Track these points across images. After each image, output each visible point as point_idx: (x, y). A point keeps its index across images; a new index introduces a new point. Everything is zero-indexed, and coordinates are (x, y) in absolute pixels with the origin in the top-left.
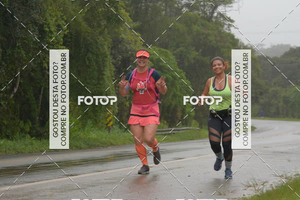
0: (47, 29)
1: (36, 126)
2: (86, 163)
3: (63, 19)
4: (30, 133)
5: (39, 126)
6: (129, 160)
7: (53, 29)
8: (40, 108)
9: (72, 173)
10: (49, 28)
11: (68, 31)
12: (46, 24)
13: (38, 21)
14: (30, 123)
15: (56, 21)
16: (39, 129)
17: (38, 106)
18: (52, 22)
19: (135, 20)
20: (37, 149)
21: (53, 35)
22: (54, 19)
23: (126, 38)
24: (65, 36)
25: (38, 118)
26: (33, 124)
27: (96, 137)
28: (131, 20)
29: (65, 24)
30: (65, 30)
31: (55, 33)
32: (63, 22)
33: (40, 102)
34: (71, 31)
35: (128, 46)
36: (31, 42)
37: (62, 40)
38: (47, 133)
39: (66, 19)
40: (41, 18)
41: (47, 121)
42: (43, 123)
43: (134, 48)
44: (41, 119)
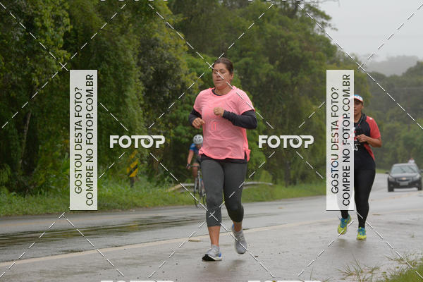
0: (39, 24)
1: (17, 174)
2: (96, 232)
3: (64, 8)
4: (7, 185)
5: (23, 175)
6: (162, 230)
7: (48, 23)
8: (24, 147)
9: (74, 248)
10: (42, 21)
11: (72, 27)
12: (37, 15)
13: (23, 11)
14: (9, 169)
15: (54, 10)
16: (22, 179)
17: (21, 145)
18: (47, 12)
19: (176, 12)
20: (18, 210)
21: (47, 34)
22: (50, 8)
23: (161, 40)
24: (67, 35)
25: (21, 162)
26: (13, 170)
27: (111, 193)
28: (169, 12)
29: (67, 15)
30: (67, 25)
31: (50, 30)
32: (65, 12)
33: (25, 137)
34: (76, 28)
35: (165, 52)
36: (14, 43)
37: (62, 40)
38: (35, 186)
39: (67, 8)
40: (30, 6)
41: (36, 166)
42: (29, 170)
43: (174, 55)
44: (26, 163)
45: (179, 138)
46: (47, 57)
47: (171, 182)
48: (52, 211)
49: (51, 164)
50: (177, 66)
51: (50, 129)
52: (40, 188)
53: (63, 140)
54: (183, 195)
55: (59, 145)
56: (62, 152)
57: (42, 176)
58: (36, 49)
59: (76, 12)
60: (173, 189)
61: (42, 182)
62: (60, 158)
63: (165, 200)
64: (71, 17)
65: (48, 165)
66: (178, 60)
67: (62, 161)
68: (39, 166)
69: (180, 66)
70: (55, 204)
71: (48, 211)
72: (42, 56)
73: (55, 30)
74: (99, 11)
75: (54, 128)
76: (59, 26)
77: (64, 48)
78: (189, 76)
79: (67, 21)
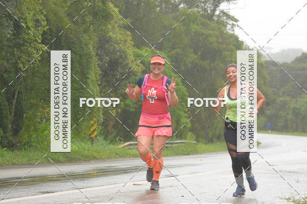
1: (7, 135)
3: (42, 13)
5: (12, 136)
6: (114, 177)
7: (30, 24)
8: (13, 114)
9: (49, 190)
10: (26, 23)
11: (48, 27)
12: (22, 18)
15: (34, 15)
16: (11, 138)
17: (11, 112)
18: (29, 16)
20: (8, 161)
22: (32, 13)
23: (114, 37)
24: (44, 33)
25: (11, 126)
26: (5, 132)
28: (120, 16)
29: (45, 19)
30: (45, 27)
31: (32, 29)
32: (43, 16)
33: (14, 108)
34: (51, 28)
36: (5, 39)
37: (40, 37)
38: (20, 143)
39: (45, 13)
40: (17, 12)
41: (21, 129)
42: (16, 132)
43: (123, 48)
44: (14, 127)
45: (128, 108)
46: (29, 49)
47: (121, 141)
48: (34, 162)
49: (33, 128)
50: (126, 56)
51: (32, 101)
52: (25, 144)
53: (41, 109)
54: (130, 151)
55: (39, 114)
56: (41, 118)
57: (26, 136)
58: (22, 42)
59: (51, 16)
60: (122, 146)
61: (26, 140)
62: (39, 123)
63: (117, 154)
64: (47, 20)
65: (30, 128)
67: (41, 125)
68: (23, 129)
69: (128, 56)
70: (36, 157)
71: (30, 162)
72: (26, 47)
73: (36, 30)
75: (35, 101)
76: (39, 26)
77: (43, 42)
78: (134, 63)
79: (44, 23)
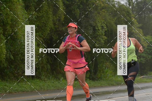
0: (97, 28)
1: (92, 74)
2: (116, 92)
3: (104, 23)
4: (89, 78)
5: (93, 75)
6: (138, 91)
7: (100, 28)
8: (94, 66)
9: (110, 97)
10: (98, 28)
11: (107, 29)
12: (96, 26)
13: (92, 25)
14: (89, 73)
15: (101, 24)
16: (93, 76)
17: (93, 65)
18: (99, 25)
19: (139, 23)
20: (92, 85)
21: (99, 31)
22: (100, 23)
23: (135, 32)
24: (106, 32)
25: (93, 71)
26: (91, 73)
27: (121, 80)
28: (137, 23)
29: (105, 26)
30: (106, 29)
31: (100, 30)
32: (105, 25)
33: (94, 63)
34: (108, 29)
35: (136, 36)
36: (90, 35)
37: (104, 33)
38: (97, 78)
39: (106, 23)
40: (94, 23)
41: (97, 72)
42: (95, 73)
43: (139, 37)
44: (94, 71)
45: (142, 62)
46: (100, 38)
47: (139, 76)
48: (103, 85)
49: (102, 71)
50: (140, 40)
51: (101, 60)
52: (99, 79)
53: (105, 63)
54: (143, 80)
55: (104, 65)
56: (105, 67)
57: (99, 75)
58: (96, 36)
59: (108, 25)
60: (140, 78)
61: (99, 77)
62: (105, 69)
63: (138, 81)
64: (107, 26)
65: (101, 71)
66: (140, 38)
67: (105, 70)
68: (98, 72)
69: (141, 40)
70: (104, 83)
71: (101, 86)
72: (98, 38)
73: (102, 30)
74: (115, 24)
75: (102, 60)
76: (103, 29)
77: (105, 35)
78: (144, 42)
79: (105, 27)
